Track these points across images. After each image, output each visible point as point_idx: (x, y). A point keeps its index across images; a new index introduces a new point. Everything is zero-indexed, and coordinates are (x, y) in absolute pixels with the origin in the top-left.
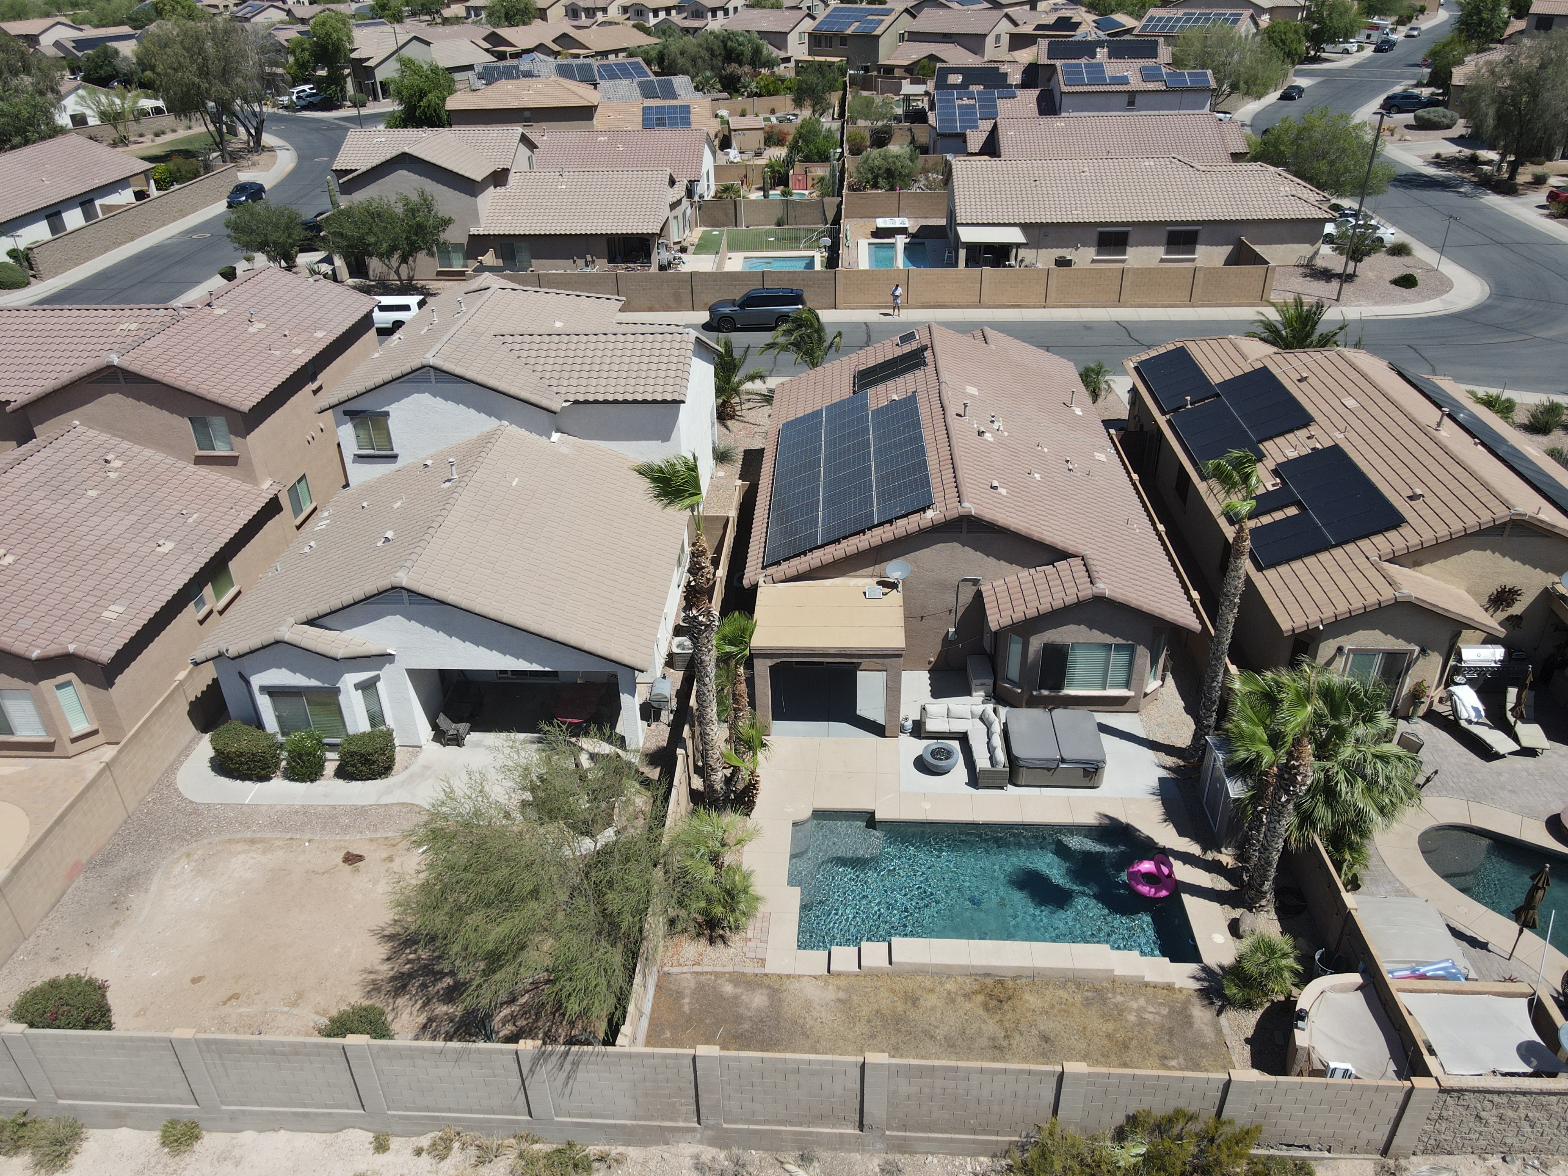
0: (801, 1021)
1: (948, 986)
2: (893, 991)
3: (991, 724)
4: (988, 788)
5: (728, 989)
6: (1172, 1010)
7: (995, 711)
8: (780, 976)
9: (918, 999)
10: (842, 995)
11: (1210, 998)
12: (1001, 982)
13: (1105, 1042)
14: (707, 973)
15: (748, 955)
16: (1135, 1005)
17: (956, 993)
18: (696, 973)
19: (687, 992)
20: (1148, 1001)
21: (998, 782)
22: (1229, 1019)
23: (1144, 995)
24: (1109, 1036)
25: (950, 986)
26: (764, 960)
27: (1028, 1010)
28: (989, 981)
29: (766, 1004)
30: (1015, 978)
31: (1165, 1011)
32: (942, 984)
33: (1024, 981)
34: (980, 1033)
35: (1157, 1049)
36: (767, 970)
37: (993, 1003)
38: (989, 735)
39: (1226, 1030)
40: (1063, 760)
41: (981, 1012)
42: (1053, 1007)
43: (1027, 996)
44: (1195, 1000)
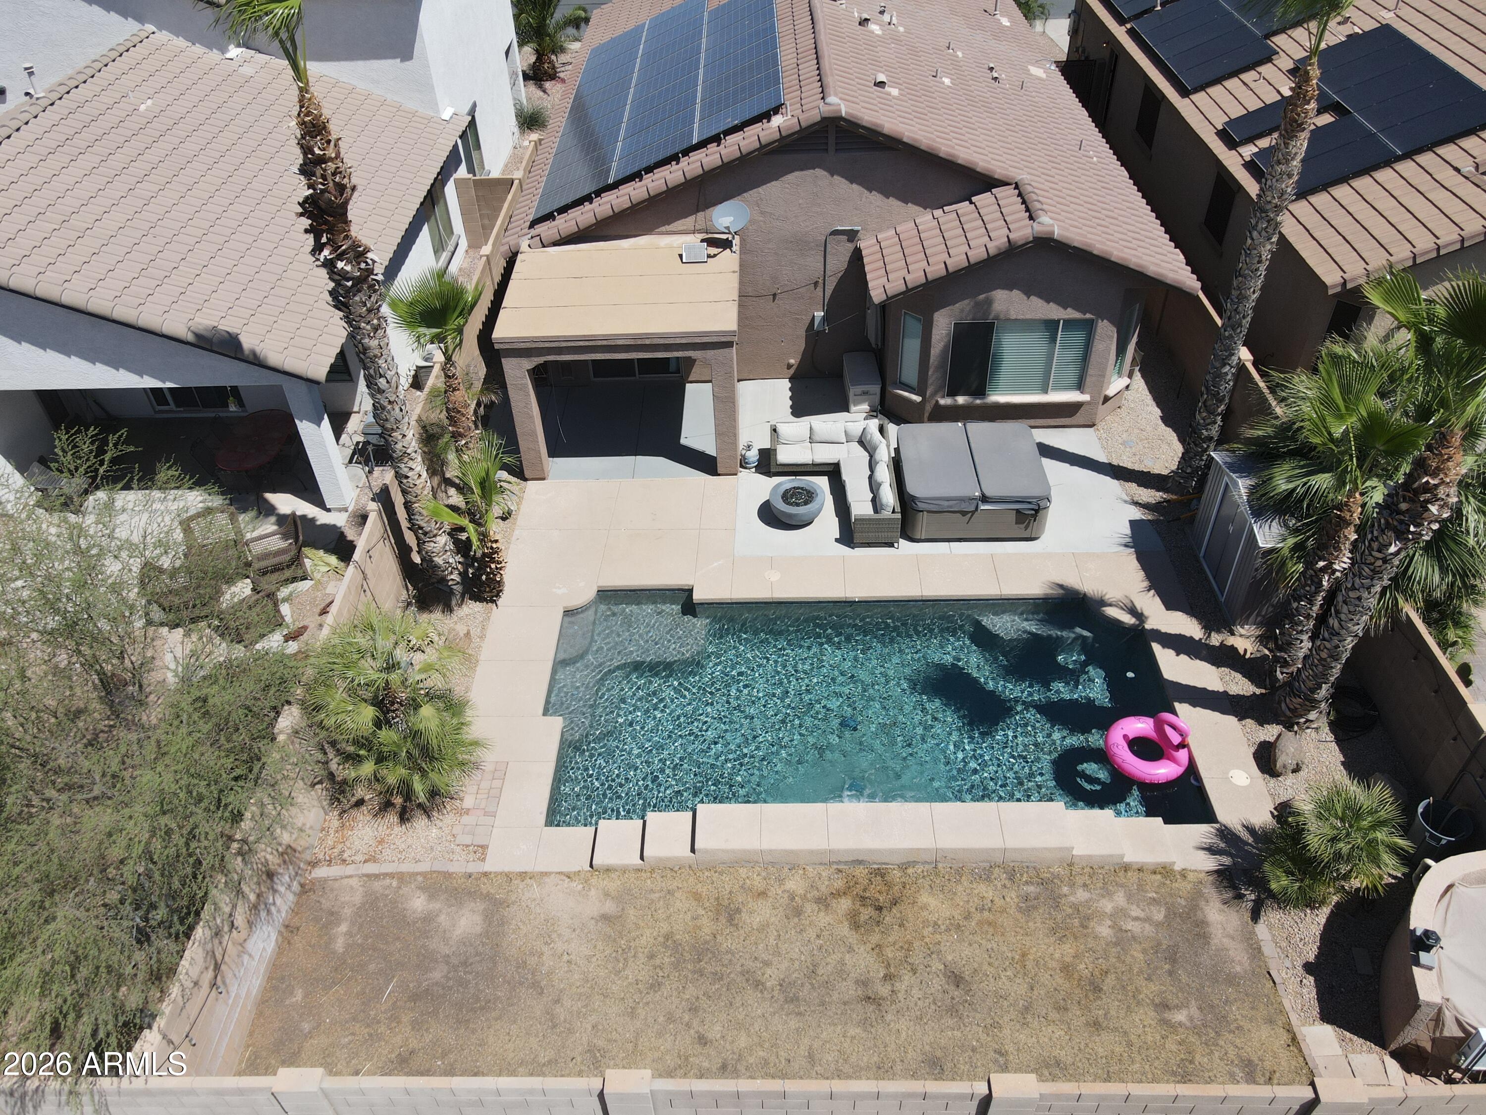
0: (532, 961)
1: (790, 885)
2: (697, 897)
3: (875, 449)
4: (869, 545)
5: (418, 903)
6: (1171, 913)
7: (881, 430)
8: (508, 877)
9: (738, 911)
10: (610, 907)
11: (1234, 887)
12: (880, 873)
13: (1059, 979)
14: (386, 875)
15: (461, 839)
16: (1108, 906)
17: (804, 897)
18: (368, 876)
19: (347, 912)
20: (1129, 897)
21: (884, 536)
22: (1270, 927)
23: (1122, 886)
24: (1067, 969)
25: (795, 884)
26: (484, 847)
27: (926, 923)
28: (860, 872)
29: (478, 929)
30: (904, 867)
31: (1159, 915)
32: (781, 881)
33: (919, 869)
34: (841, 972)
35: (1150, 990)
36: (487, 867)
37: (867, 913)
38: (872, 467)
39: (1269, 949)
40: (984, 499)
41: (845, 930)
42: (968, 917)
43: (924, 898)
44: (1210, 891)
